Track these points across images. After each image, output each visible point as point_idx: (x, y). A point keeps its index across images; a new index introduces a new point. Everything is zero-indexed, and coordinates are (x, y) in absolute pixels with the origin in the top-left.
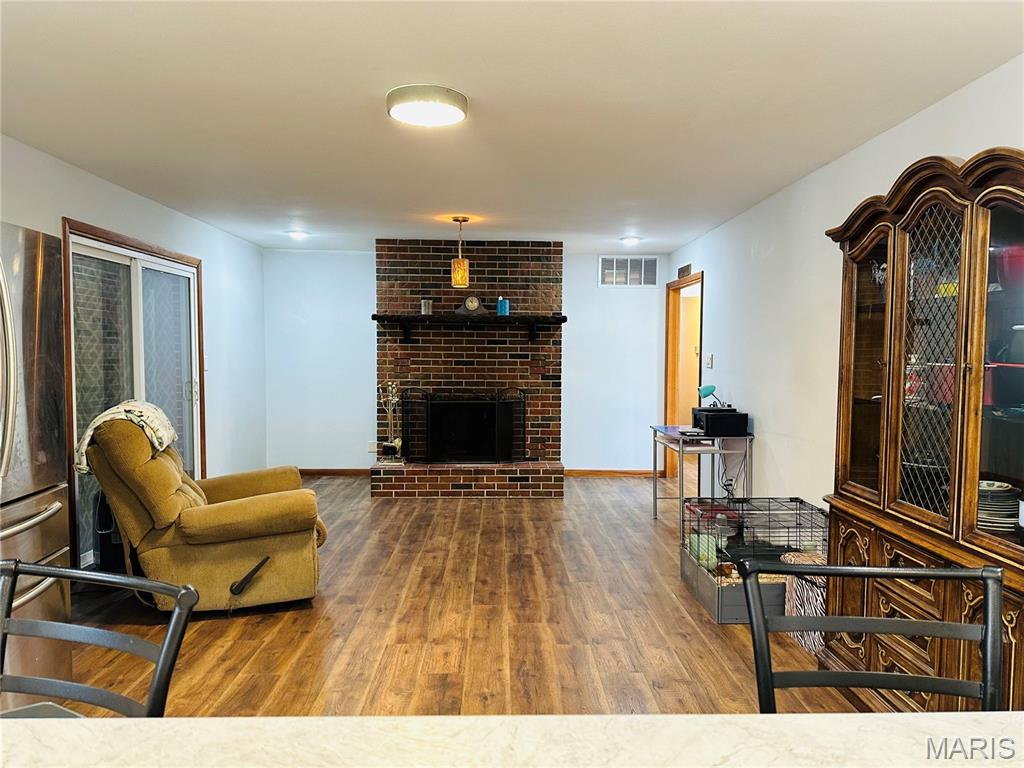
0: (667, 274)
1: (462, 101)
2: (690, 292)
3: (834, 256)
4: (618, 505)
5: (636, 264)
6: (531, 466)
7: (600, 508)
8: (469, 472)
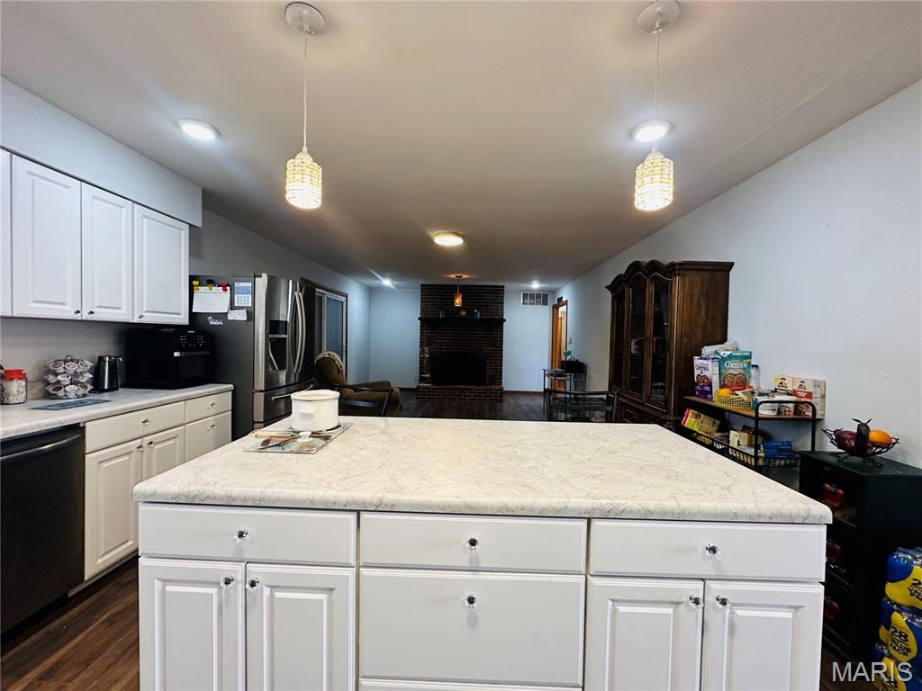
0: (552, 301)
1: (462, 236)
2: (562, 309)
3: (608, 296)
4: (527, 405)
5: (538, 296)
6: (489, 387)
7: (520, 406)
8: (460, 389)
